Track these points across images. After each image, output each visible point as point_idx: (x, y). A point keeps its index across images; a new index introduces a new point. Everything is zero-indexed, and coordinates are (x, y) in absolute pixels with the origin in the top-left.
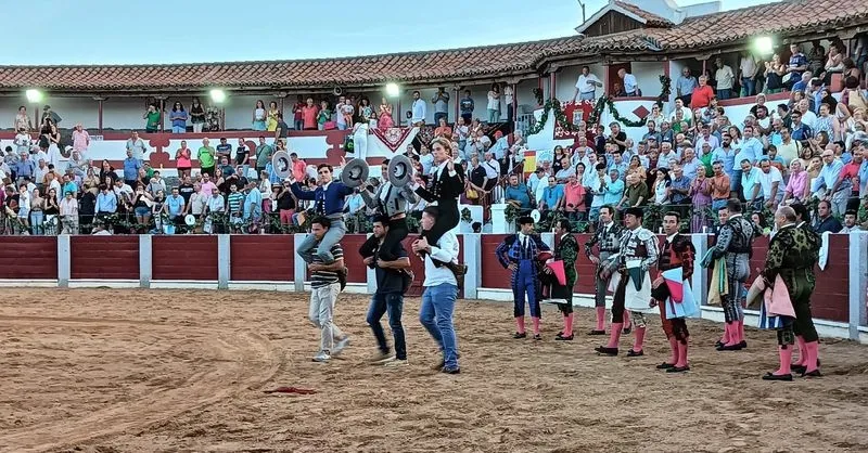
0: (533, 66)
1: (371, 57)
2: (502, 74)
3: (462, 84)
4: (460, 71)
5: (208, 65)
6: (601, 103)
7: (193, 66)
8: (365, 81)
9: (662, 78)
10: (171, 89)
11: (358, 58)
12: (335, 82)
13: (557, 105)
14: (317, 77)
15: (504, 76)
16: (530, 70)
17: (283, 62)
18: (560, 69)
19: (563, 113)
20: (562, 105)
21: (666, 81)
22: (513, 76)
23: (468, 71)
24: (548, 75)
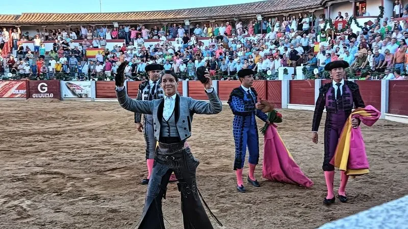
0: (321, 4)
1: (251, 3)
2: (307, 8)
3: (290, 13)
4: (288, 7)
5: (184, 10)
6: (351, 19)
7: (178, 10)
8: (247, 14)
9: (380, 7)
10: (169, 20)
11: (246, 4)
12: (234, 15)
13: (330, 21)
14: (228, 13)
15: (308, 9)
16: (320, 6)
17: (215, 7)
18: (332, 5)
19: (334, 25)
20: (333, 21)
21: (382, 8)
22: (312, 9)
23: (292, 7)
24: (327, 8)
